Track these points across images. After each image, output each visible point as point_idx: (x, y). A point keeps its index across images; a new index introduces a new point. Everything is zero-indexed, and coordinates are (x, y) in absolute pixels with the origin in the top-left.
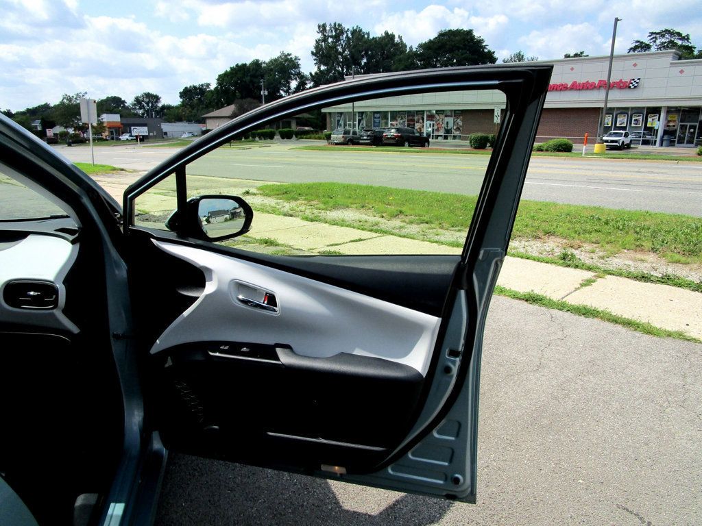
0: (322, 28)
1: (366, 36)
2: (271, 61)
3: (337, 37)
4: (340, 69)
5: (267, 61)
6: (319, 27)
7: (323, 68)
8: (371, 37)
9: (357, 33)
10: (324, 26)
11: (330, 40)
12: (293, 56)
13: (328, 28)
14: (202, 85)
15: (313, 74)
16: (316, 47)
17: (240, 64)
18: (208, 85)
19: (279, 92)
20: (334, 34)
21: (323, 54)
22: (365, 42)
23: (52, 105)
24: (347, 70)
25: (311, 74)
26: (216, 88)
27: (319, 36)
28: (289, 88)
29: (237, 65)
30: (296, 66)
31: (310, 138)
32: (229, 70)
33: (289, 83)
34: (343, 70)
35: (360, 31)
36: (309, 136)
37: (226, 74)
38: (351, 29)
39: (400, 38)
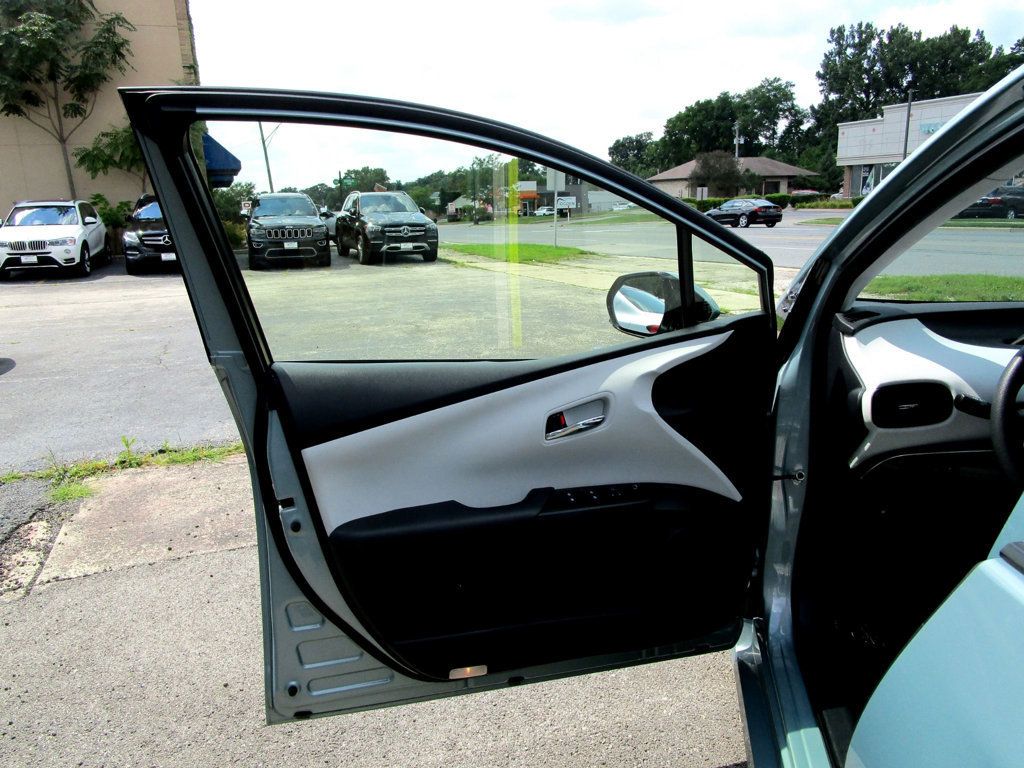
0: (838, 35)
1: (914, 38)
2: (749, 93)
3: (862, 46)
4: (863, 96)
5: (743, 93)
6: (832, 32)
7: (833, 97)
8: (923, 39)
9: (899, 37)
10: (841, 30)
11: (850, 51)
12: (783, 82)
13: (847, 33)
14: (641, 136)
15: (816, 107)
16: (826, 66)
17: (702, 101)
18: (649, 135)
19: (757, 138)
20: (857, 40)
21: (835, 75)
22: (914, 49)
23: (446, 173)
24: (876, 96)
25: (812, 108)
26: (663, 140)
27: (833, 47)
28: (775, 133)
29: (698, 103)
30: (788, 97)
31: (817, 207)
32: (683, 111)
33: (775, 124)
34: (868, 96)
35: (906, 30)
36: (814, 204)
37: (679, 118)
38: (888, 30)
39: (980, 34)
